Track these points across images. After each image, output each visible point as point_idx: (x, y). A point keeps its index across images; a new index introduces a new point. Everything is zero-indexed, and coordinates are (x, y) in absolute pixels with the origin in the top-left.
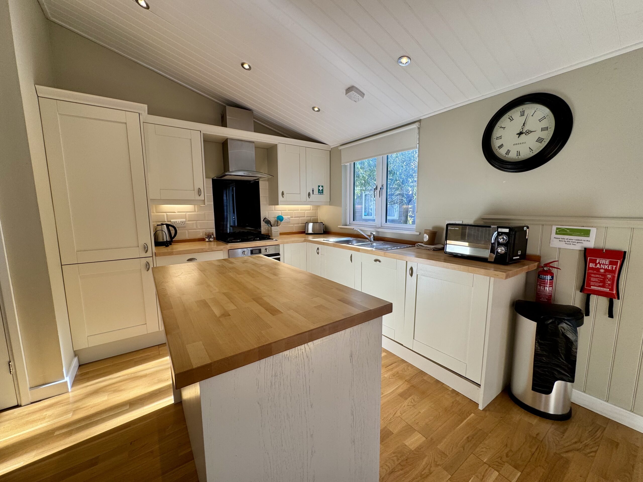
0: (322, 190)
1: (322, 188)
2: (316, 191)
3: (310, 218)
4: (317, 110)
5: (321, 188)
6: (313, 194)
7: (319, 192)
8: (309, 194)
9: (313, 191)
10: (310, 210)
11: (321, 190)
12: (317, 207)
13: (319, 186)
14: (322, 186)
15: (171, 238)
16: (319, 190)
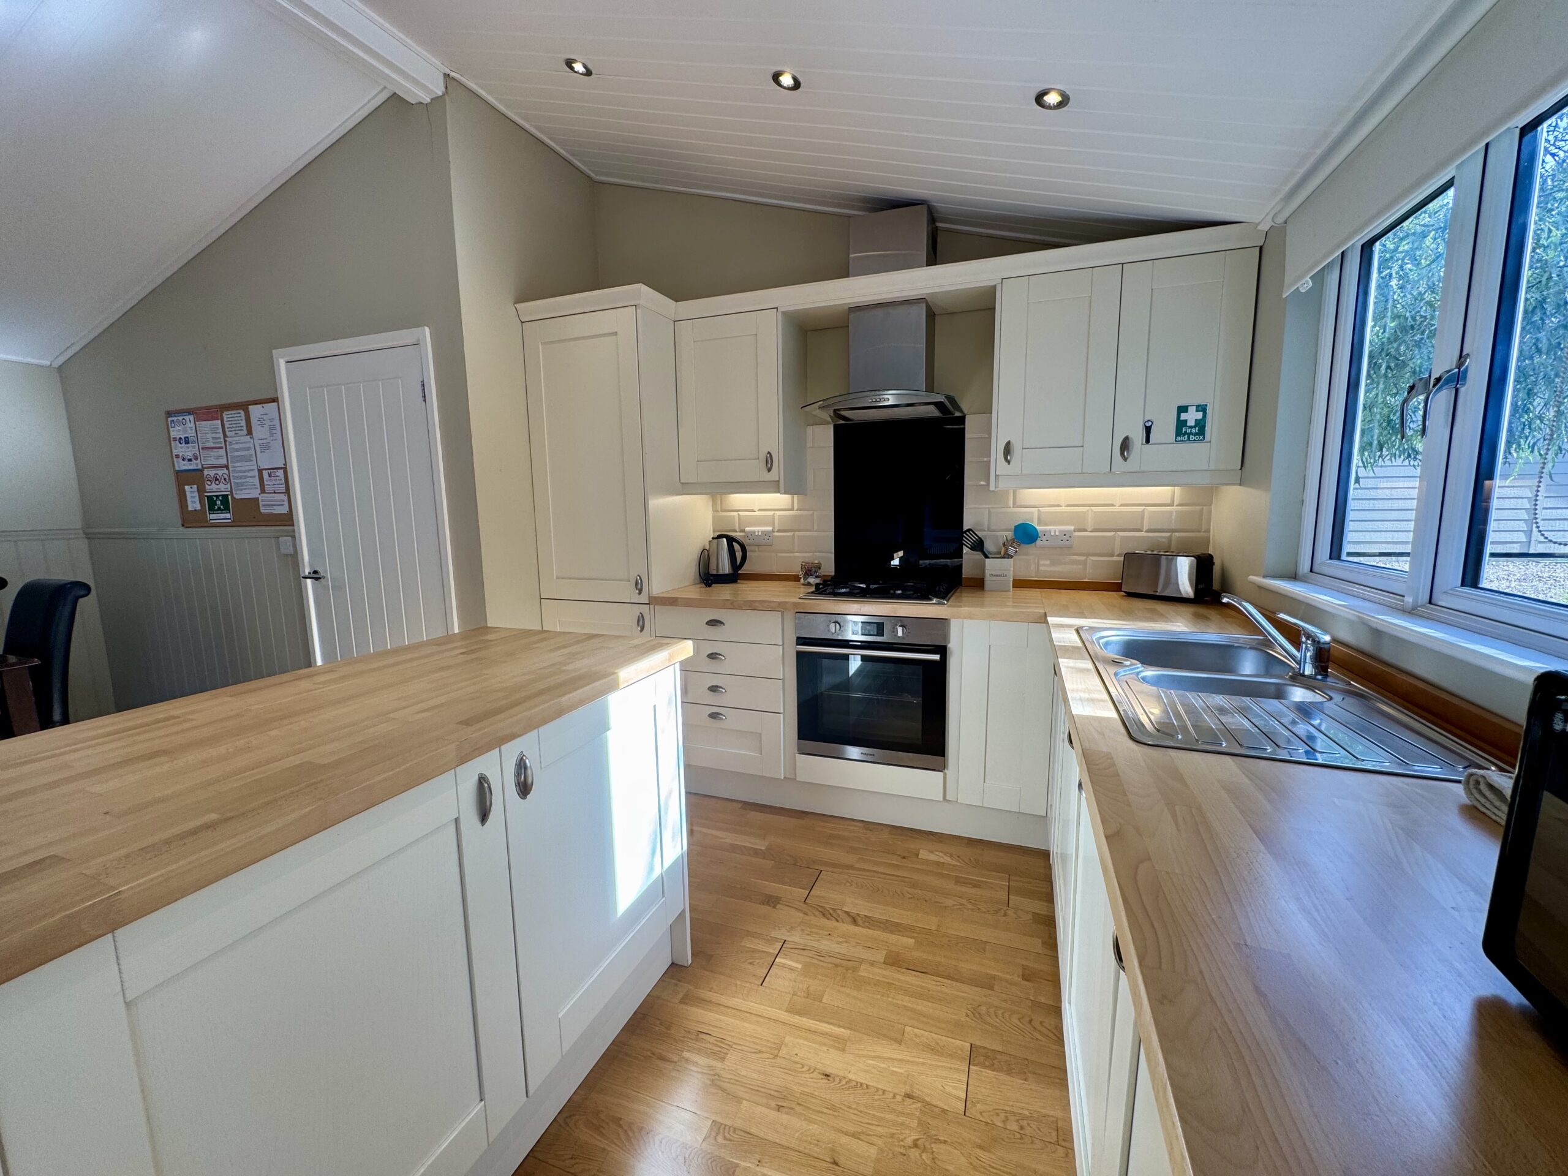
0: (1201, 426)
1: (1200, 415)
2: (1165, 429)
3: (1168, 534)
4: (1059, 99)
5: (1192, 417)
6: (1148, 441)
7: (1179, 433)
8: (1125, 445)
9: (1148, 430)
10: (1172, 505)
11: (1191, 423)
12: (1205, 495)
13: (1183, 409)
14: (1202, 409)
15: (736, 566)
16: (1181, 424)
